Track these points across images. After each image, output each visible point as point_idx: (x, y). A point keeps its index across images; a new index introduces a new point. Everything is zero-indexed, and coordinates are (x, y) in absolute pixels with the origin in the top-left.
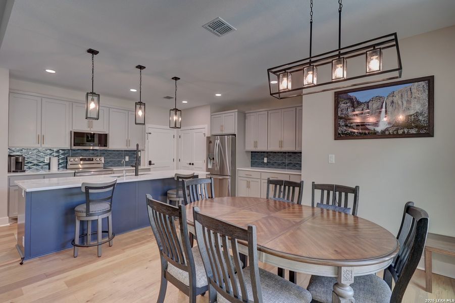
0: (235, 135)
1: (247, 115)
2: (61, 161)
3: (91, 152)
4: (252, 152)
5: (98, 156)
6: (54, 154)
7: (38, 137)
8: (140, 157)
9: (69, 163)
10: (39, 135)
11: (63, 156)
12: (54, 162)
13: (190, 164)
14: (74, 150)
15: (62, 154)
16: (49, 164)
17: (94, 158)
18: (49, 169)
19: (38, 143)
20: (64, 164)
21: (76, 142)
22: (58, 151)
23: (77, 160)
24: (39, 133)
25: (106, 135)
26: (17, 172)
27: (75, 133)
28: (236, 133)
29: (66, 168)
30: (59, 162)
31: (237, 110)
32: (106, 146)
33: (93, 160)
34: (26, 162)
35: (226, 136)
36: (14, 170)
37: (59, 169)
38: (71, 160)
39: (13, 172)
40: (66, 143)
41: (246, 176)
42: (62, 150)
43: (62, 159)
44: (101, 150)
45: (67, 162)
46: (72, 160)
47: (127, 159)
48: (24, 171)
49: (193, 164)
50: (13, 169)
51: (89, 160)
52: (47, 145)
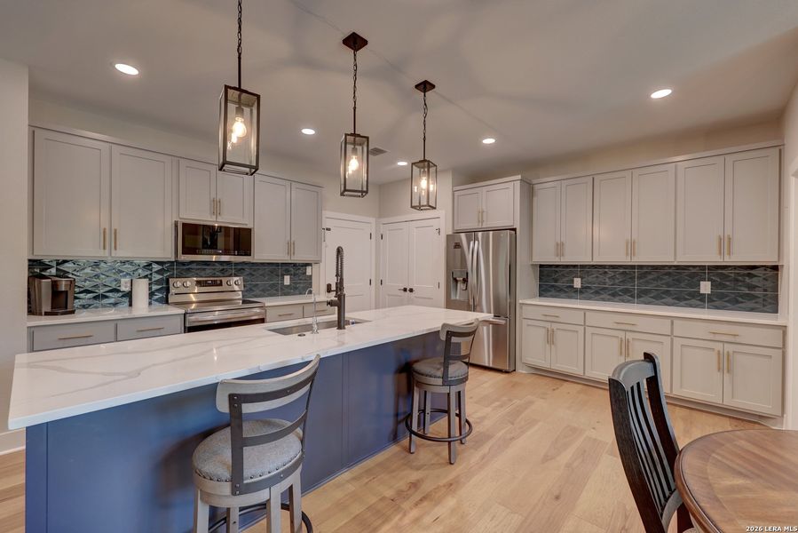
0: (514, 230)
1: (536, 187)
2: (155, 287)
3: (219, 267)
4: (541, 266)
5: (230, 276)
6: (140, 271)
7: (104, 232)
8: (311, 276)
9: (173, 291)
10: (105, 229)
11: (159, 277)
12: (141, 289)
13: (405, 290)
14: (183, 264)
15: (158, 272)
16: (129, 295)
17: (224, 280)
18: (131, 305)
19: (104, 248)
20: (162, 294)
21: (187, 245)
22: (150, 265)
23: (189, 284)
24: (105, 225)
25: (249, 231)
26: (56, 314)
27: (184, 225)
28: (517, 226)
29: (167, 302)
30: (150, 289)
31: (519, 177)
32: (248, 253)
33: (221, 284)
34: (77, 290)
35: (491, 232)
36: (49, 310)
37: (150, 304)
38: (177, 284)
39: (47, 314)
40: (164, 248)
41: (543, 318)
42: (157, 263)
43: (157, 282)
44: (236, 264)
45: (168, 290)
46: (179, 284)
47: (287, 280)
48: (73, 312)
49: (411, 290)
50: (46, 307)
51: (214, 284)
52: (123, 253)
